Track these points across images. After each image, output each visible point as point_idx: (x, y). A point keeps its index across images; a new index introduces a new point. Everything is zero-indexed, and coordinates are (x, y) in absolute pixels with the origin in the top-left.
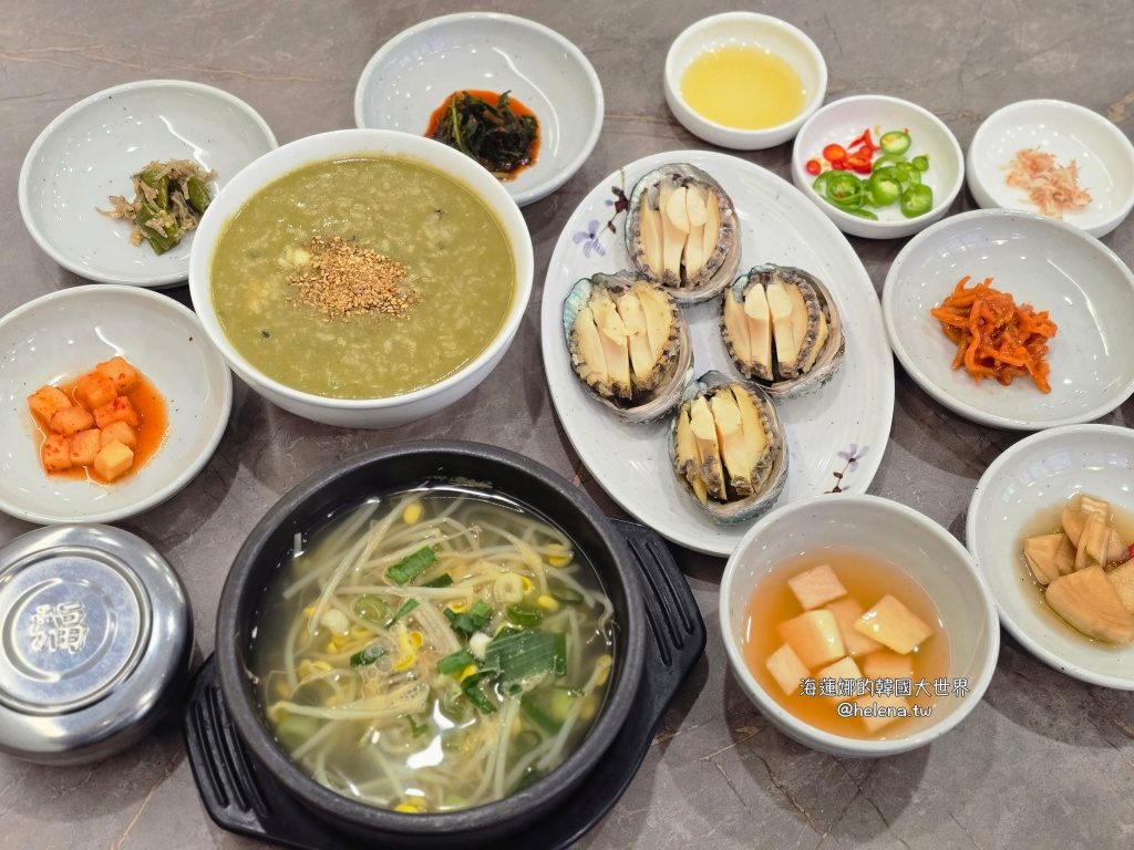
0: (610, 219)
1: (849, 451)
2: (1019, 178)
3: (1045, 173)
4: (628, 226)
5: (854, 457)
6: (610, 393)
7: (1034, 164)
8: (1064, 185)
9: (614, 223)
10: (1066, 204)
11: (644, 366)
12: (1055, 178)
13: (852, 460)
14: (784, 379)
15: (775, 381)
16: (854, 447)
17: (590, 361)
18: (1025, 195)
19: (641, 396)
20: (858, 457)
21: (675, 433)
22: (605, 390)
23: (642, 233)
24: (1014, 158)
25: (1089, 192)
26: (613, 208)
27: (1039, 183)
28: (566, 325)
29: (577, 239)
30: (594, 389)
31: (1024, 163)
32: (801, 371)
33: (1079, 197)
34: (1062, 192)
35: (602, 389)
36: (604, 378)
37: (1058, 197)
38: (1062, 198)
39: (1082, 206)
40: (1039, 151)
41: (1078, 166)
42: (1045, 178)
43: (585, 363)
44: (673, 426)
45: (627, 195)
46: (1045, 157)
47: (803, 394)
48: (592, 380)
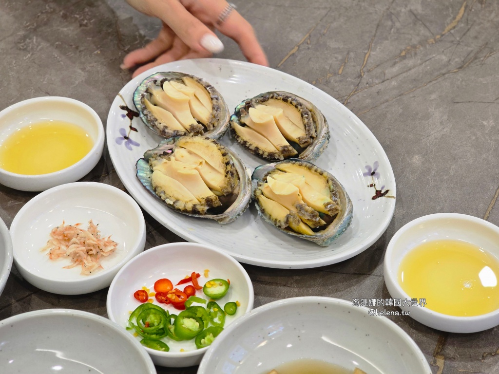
0: (130, 125)
1: (366, 171)
2: (58, 252)
3: (74, 240)
4: (145, 121)
5: (372, 171)
6: (206, 208)
7: (64, 236)
8: (91, 242)
9: (133, 126)
10: (99, 255)
11: (218, 180)
12: (82, 240)
13: (373, 174)
14: (305, 148)
15: (299, 153)
16: (368, 167)
17: (180, 197)
18: (67, 262)
19: (227, 199)
20: (375, 170)
21: (263, 211)
22: (202, 207)
23: (158, 118)
24: (50, 238)
25: (112, 239)
26: (127, 118)
27: (72, 249)
28: (148, 188)
29: (118, 141)
30: (195, 211)
31: (57, 239)
32: (312, 137)
33: (105, 245)
34: (92, 248)
35: (200, 208)
36: (196, 202)
37: (90, 253)
38: (94, 252)
39: (113, 251)
40: (65, 225)
41: (95, 224)
42: (75, 243)
43: (178, 200)
44: (258, 208)
45: (131, 107)
46: (70, 227)
47: (321, 150)
48: (189, 207)
